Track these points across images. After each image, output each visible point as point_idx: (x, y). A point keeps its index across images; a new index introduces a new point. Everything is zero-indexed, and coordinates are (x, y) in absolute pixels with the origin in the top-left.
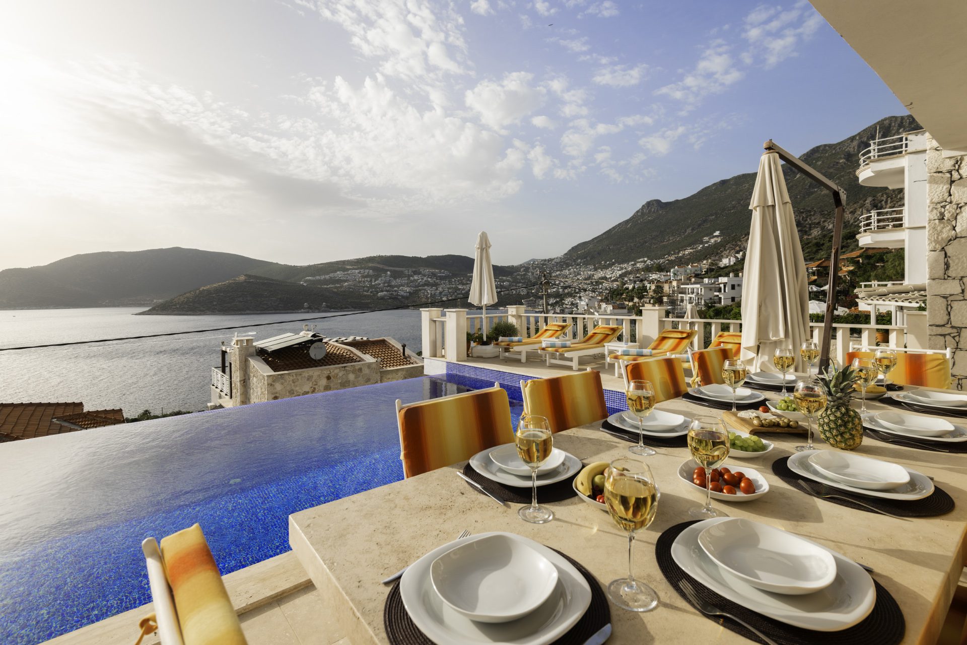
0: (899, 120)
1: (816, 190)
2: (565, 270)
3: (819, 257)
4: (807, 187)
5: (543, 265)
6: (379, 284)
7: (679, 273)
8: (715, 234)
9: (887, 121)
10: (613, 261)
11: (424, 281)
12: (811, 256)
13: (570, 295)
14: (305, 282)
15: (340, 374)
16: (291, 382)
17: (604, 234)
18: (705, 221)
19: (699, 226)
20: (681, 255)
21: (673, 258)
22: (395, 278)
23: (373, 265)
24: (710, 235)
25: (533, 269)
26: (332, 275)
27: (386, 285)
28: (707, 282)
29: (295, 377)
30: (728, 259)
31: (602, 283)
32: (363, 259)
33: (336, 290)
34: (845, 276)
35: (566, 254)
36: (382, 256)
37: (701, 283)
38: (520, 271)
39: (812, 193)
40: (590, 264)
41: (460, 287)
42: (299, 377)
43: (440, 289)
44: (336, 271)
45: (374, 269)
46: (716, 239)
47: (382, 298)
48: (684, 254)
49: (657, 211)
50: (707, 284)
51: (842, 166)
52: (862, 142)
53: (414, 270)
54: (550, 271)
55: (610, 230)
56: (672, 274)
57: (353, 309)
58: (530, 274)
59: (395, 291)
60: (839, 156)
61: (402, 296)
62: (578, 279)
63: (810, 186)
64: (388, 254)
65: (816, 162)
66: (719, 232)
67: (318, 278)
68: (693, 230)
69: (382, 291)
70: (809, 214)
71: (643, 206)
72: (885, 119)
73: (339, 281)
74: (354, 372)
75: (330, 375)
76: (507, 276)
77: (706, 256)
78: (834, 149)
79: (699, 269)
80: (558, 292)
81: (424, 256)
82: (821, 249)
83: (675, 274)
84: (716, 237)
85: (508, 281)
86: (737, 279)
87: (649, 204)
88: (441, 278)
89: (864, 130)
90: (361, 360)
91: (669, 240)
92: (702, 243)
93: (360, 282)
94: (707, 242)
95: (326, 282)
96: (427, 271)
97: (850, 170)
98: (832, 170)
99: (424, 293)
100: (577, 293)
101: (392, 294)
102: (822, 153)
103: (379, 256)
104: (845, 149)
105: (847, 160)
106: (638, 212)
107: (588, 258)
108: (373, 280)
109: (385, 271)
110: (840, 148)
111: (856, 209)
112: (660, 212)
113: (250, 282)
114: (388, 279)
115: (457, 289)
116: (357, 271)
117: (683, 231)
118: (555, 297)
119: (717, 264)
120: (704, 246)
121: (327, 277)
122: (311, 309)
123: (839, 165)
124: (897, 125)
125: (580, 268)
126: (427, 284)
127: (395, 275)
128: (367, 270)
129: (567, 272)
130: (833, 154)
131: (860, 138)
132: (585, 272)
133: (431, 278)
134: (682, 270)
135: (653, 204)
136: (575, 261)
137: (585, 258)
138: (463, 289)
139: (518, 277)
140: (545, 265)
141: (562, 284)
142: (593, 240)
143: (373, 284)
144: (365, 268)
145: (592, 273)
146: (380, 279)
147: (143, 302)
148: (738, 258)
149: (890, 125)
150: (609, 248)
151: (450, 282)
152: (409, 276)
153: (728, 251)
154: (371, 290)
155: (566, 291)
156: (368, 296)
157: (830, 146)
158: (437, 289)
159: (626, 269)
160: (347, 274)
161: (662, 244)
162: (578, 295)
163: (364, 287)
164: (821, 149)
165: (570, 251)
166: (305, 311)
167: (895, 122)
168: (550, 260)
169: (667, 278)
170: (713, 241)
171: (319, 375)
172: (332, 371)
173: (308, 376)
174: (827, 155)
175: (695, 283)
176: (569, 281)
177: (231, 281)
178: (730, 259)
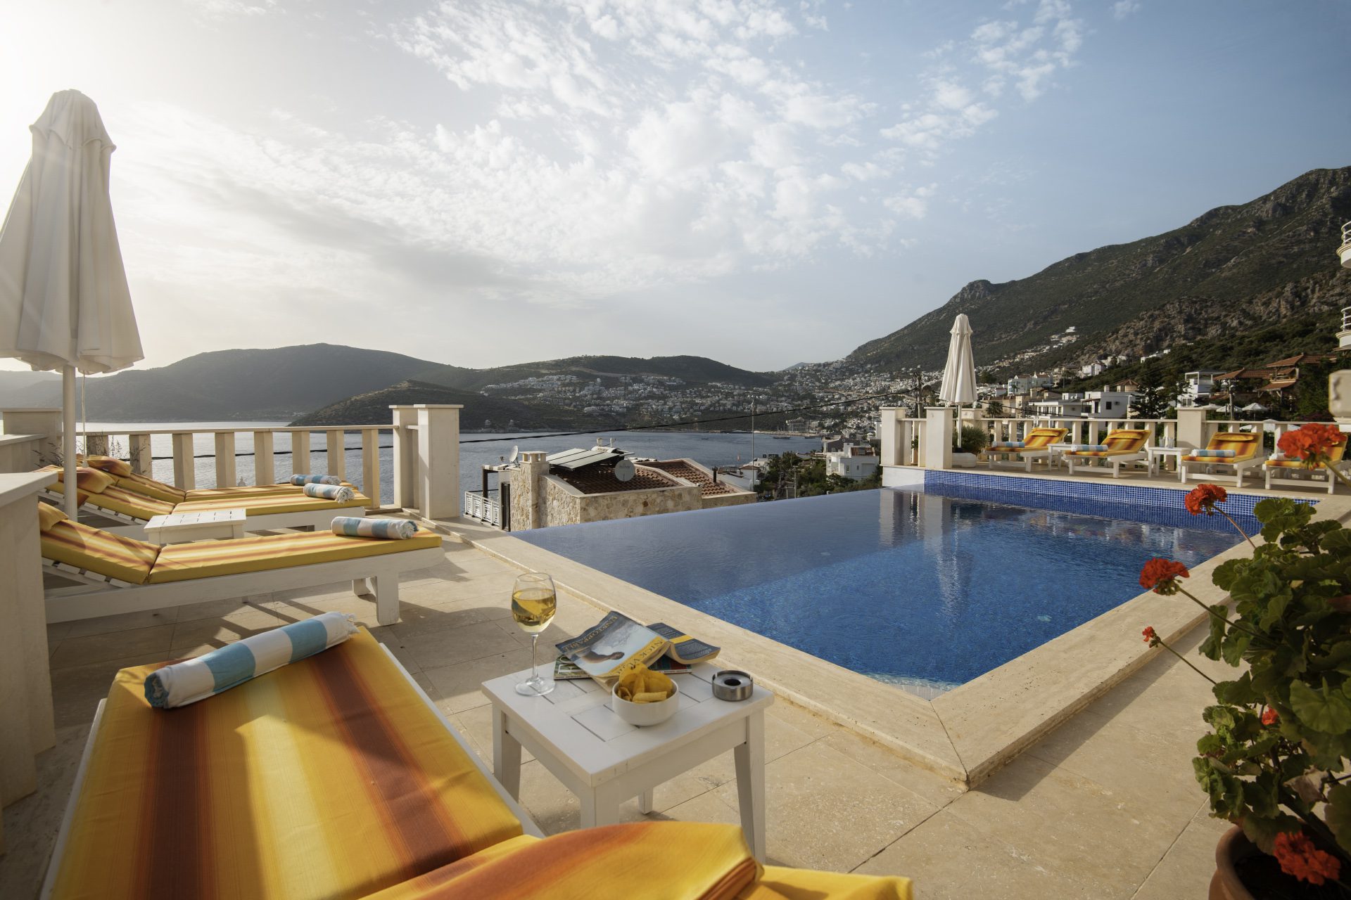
0: (1330, 174)
1: (1214, 270)
2: (849, 378)
3: (1227, 365)
4: (1202, 266)
5: (817, 371)
6: (586, 396)
7: (1019, 386)
8: (1068, 331)
9: (1314, 176)
10: (919, 367)
11: (646, 392)
12: (1216, 365)
13: (855, 414)
14: (487, 391)
15: (658, 501)
16: (605, 507)
17: (906, 328)
18: (1053, 312)
19: (1045, 318)
20: (1018, 360)
21: (1006, 364)
22: (607, 388)
23: (578, 369)
24: (1061, 331)
25: (802, 377)
26: (521, 382)
27: (595, 396)
28: (1067, 398)
29: (609, 502)
30: (1090, 367)
31: (901, 399)
32: (563, 360)
33: (527, 403)
34: (1274, 392)
35: (849, 356)
36: (590, 357)
37: (1058, 399)
38: (783, 380)
39: (1209, 275)
40: (884, 372)
41: (698, 401)
42: (614, 502)
43: (670, 404)
44: (527, 377)
45: (578, 374)
46: (1069, 338)
47: (590, 415)
48: (1023, 359)
49: (984, 296)
50: (1068, 401)
51: (1250, 237)
52: (1279, 205)
53: (634, 376)
54: (826, 380)
55: (915, 322)
56: (1009, 387)
57: (550, 429)
58: (797, 384)
59: (608, 405)
60: (1247, 223)
61: (617, 412)
62: (867, 392)
63: (1205, 265)
64: (598, 355)
65: (1214, 231)
66: (1073, 328)
67: (503, 385)
68: (1036, 324)
69: (590, 405)
70: (1204, 305)
71: (964, 289)
72: (1311, 173)
73: (532, 391)
74: (673, 498)
75: (647, 501)
76: (764, 387)
77: (1055, 363)
78: (1240, 212)
79: (1049, 380)
80: (837, 410)
81: (648, 357)
82: (1229, 355)
83: (1014, 387)
84: (1069, 336)
85: (766, 394)
86: (1113, 394)
87: (972, 286)
88: (672, 388)
89: (1282, 188)
90: (674, 484)
91: (1001, 338)
92: (1049, 343)
93: (559, 392)
94: (1056, 342)
95: (514, 391)
96: (652, 378)
97: (1263, 244)
98: (1236, 243)
99: (647, 409)
100: (866, 412)
101: (603, 409)
102: (1222, 218)
103: (586, 357)
104: (1255, 213)
105: (1258, 229)
106: (955, 297)
107: (882, 363)
108: (577, 390)
109: (594, 378)
110: (1247, 212)
111: (1271, 299)
112: (989, 298)
113: (414, 390)
114: (597, 388)
115: (693, 404)
116: (555, 377)
117: (1022, 325)
118: (834, 418)
119: (1074, 374)
120: (1051, 347)
121: (516, 385)
122: (494, 428)
123: (1247, 235)
124: (1327, 182)
125: (870, 376)
126: (652, 396)
127: (608, 383)
128: (570, 376)
129: (851, 382)
130: (1239, 220)
131: (1276, 198)
132: (878, 383)
133: (656, 388)
134: (1023, 381)
135: (978, 287)
136: (862, 366)
137: (877, 363)
138: (702, 404)
139: (780, 388)
140: (820, 371)
141: (843, 399)
142: (889, 337)
143: (577, 395)
144: (566, 373)
145: (888, 383)
146: (586, 388)
147: (280, 416)
148: (1105, 366)
149: (1318, 180)
150: (913, 349)
151: (684, 394)
152: (627, 385)
153: (1087, 355)
154: (574, 404)
155: (849, 409)
156: (571, 411)
157: (1234, 209)
158: (665, 404)
159: (937, 378)
160: (543, 381)
161: (990, 343)
162: (867, 415)
163: (565, 399)
164: (1221, 212)
165: (855, 351)
166: (485, 430)
167: (1324, 178)
168: (826, 365)
169: (1003, 392)
170: (1064, 340)
171: (635, 500)
172: (649, 495)
173: (624, 500)
174: (1230, 220)
175: (1048, 399)
176: (854, 396)
177: (390, 389)
178: (1093, 367)
